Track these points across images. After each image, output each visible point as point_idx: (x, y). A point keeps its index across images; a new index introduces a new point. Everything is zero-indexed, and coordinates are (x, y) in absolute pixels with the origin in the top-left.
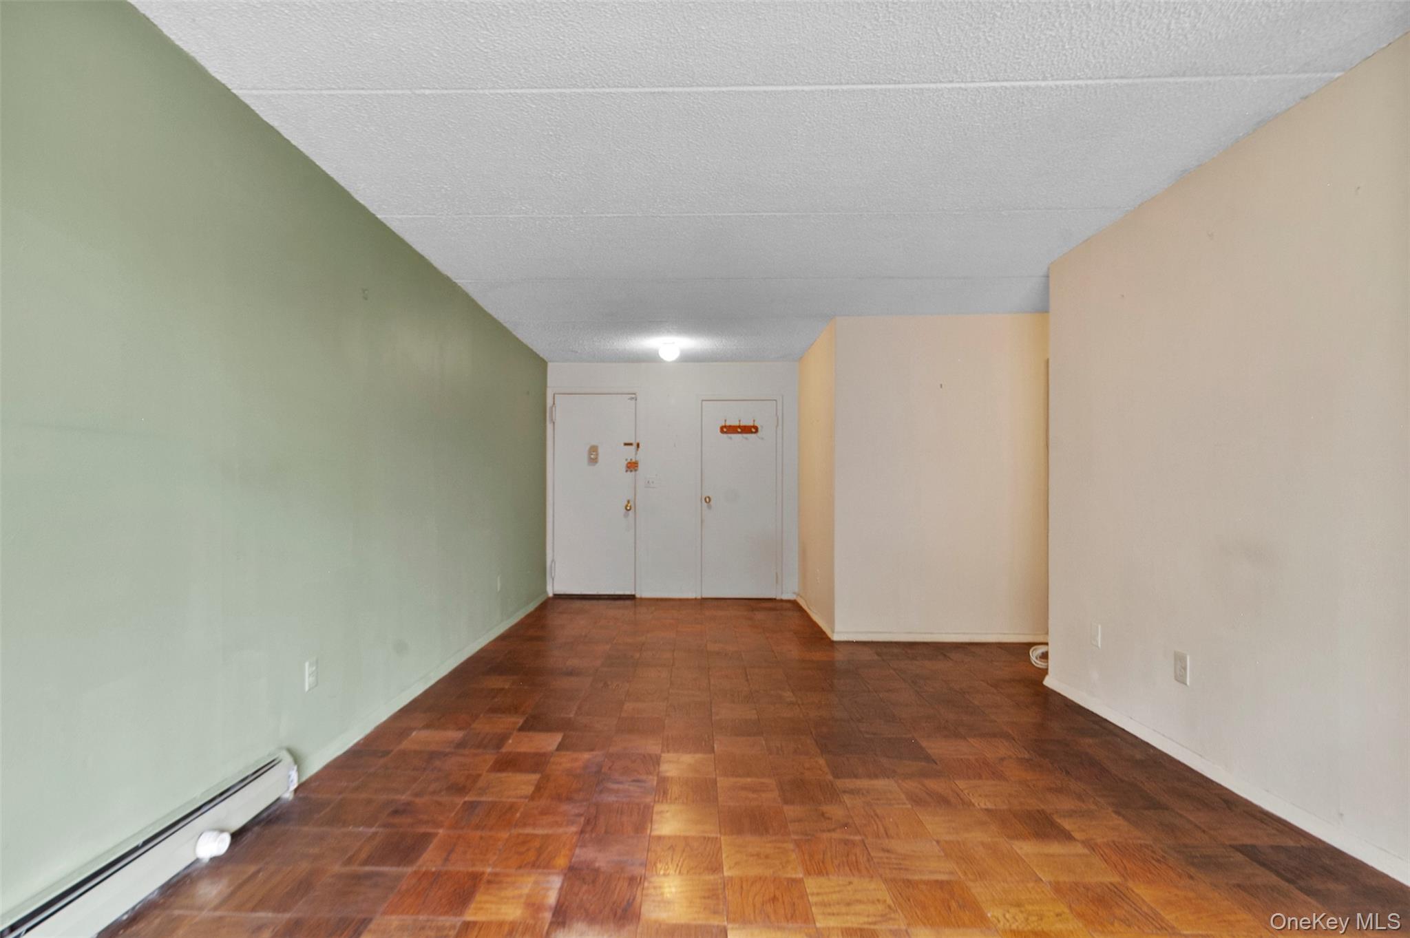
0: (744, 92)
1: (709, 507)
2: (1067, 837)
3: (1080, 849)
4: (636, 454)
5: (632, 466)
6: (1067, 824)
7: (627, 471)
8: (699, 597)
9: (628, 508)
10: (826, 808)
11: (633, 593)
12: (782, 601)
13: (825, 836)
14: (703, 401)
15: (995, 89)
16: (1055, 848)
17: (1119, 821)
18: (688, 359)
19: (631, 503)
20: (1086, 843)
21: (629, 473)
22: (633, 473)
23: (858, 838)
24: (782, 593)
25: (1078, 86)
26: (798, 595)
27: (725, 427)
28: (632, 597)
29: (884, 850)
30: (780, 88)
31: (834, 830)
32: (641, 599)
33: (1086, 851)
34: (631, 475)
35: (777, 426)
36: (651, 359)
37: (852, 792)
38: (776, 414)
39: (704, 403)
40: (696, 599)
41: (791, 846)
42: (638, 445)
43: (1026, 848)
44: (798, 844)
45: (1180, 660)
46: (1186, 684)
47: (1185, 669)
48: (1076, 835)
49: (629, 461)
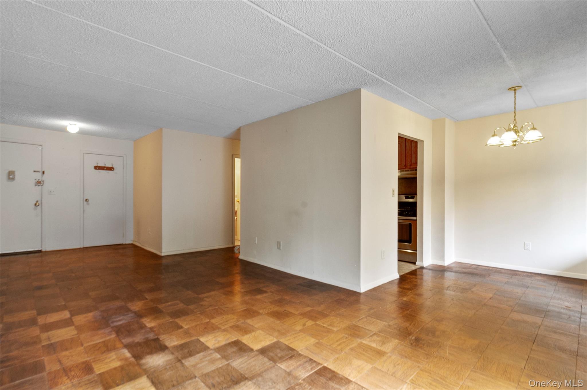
0: (182, 58)
1: (88, 204)
2: (265, 292)
3: (270, 294)
4: (42, 177)
5: (39, 183)
6: (264, 289)
7: (36, 185)
8: (82, 247)
9: (37, 205)
10: (202, 303)
11: (40, 249)
12: (126, 244)
13: (207, 310)
14: (84, 153)
15: (252, 82)
16: (265, 295)
17: (274, 286)
18: (82, 133)
19: (39, 202)
20: (271, 292)
21: (37, 186)
22: (40, 187)
23: (217, 307)
24: (126, 241)
25: (269, 88)
26: (134, 241)
27: (97, 167)
28: (40, 251)
29: (226, 308)
30: (195, 61)
31: (209, 307)
32: (45, 252)
33: (272, 294)
34: (39, 188)
35: (123, 168)
36: (63, 130)
37: (207, 297)
38: (123, 163)
39: (85, 154)
40: (80, 248)
41: (199, 315)
42: (43, 172)
43: (259, 297)
44: (201, 314)
45: (279, 243)
46: (280, 249)
47: (280, 245)
48: (268, 291)
49: (37, 180)
